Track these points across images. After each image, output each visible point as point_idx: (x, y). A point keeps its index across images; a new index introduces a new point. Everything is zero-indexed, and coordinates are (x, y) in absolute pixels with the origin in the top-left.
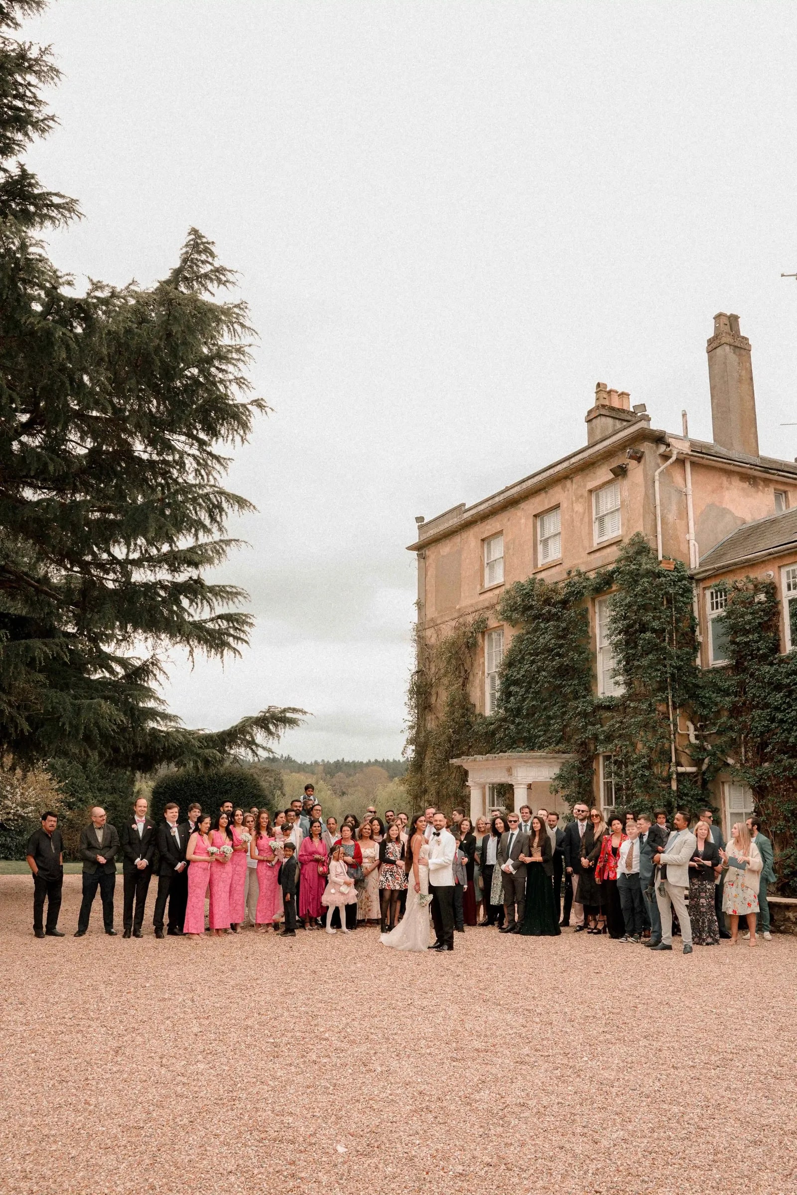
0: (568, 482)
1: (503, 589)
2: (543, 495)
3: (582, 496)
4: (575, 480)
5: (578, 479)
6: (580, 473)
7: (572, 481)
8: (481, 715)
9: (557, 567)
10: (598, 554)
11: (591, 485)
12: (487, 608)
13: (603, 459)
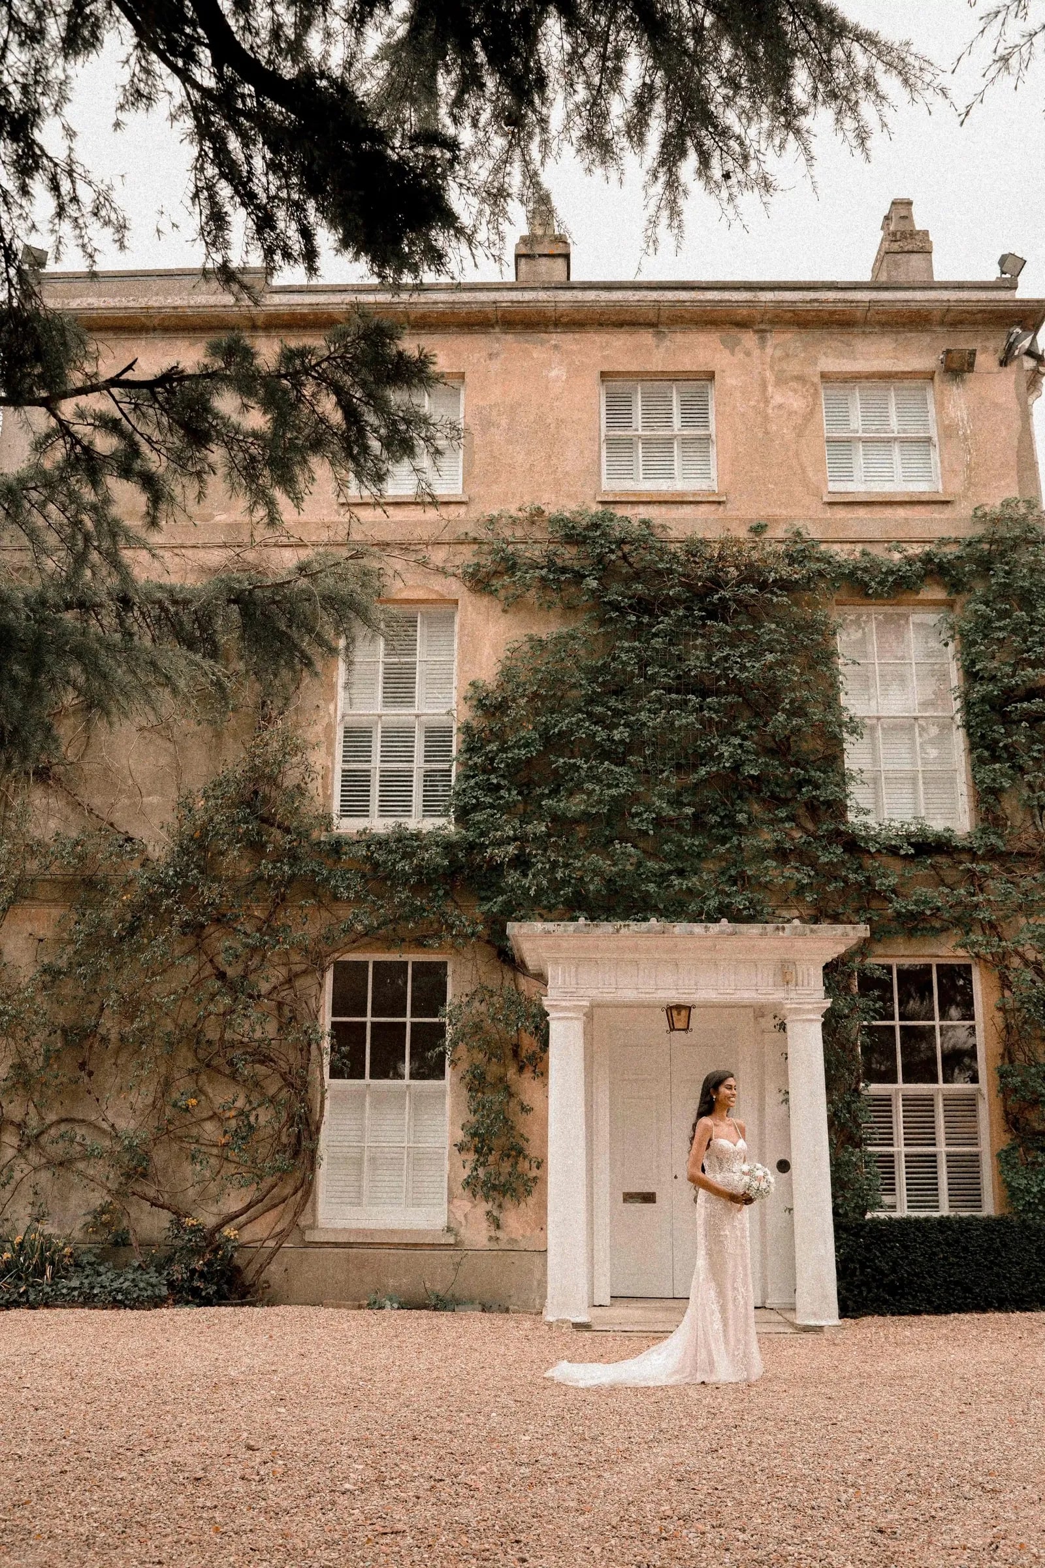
0: (749, 339)
1: (462, 510)
2: (646, 338)
3: (800, 378)
4: (773, 339)
5: (782, 341)
6: (796, 329)
7: (763, 340)
8: (326, 821)
9: (703, 508)
10: (862, 512)
11: (831, 363)
12: (384, 545)
13: (883, 324)
